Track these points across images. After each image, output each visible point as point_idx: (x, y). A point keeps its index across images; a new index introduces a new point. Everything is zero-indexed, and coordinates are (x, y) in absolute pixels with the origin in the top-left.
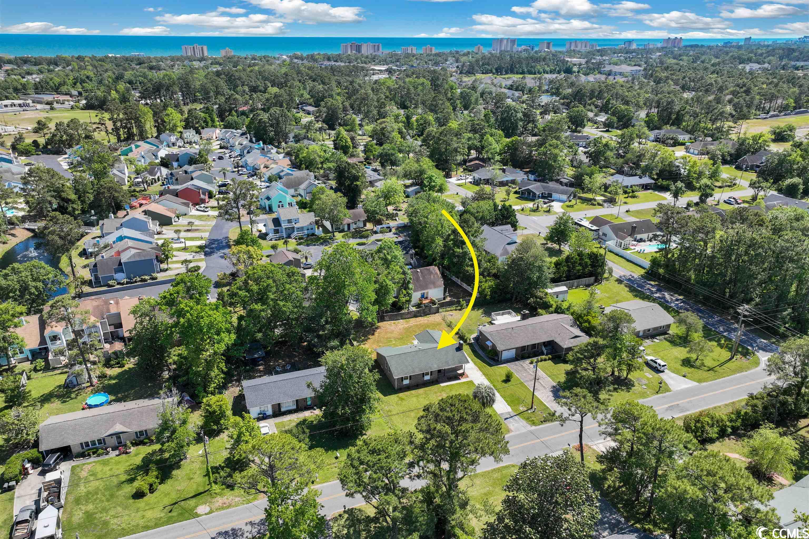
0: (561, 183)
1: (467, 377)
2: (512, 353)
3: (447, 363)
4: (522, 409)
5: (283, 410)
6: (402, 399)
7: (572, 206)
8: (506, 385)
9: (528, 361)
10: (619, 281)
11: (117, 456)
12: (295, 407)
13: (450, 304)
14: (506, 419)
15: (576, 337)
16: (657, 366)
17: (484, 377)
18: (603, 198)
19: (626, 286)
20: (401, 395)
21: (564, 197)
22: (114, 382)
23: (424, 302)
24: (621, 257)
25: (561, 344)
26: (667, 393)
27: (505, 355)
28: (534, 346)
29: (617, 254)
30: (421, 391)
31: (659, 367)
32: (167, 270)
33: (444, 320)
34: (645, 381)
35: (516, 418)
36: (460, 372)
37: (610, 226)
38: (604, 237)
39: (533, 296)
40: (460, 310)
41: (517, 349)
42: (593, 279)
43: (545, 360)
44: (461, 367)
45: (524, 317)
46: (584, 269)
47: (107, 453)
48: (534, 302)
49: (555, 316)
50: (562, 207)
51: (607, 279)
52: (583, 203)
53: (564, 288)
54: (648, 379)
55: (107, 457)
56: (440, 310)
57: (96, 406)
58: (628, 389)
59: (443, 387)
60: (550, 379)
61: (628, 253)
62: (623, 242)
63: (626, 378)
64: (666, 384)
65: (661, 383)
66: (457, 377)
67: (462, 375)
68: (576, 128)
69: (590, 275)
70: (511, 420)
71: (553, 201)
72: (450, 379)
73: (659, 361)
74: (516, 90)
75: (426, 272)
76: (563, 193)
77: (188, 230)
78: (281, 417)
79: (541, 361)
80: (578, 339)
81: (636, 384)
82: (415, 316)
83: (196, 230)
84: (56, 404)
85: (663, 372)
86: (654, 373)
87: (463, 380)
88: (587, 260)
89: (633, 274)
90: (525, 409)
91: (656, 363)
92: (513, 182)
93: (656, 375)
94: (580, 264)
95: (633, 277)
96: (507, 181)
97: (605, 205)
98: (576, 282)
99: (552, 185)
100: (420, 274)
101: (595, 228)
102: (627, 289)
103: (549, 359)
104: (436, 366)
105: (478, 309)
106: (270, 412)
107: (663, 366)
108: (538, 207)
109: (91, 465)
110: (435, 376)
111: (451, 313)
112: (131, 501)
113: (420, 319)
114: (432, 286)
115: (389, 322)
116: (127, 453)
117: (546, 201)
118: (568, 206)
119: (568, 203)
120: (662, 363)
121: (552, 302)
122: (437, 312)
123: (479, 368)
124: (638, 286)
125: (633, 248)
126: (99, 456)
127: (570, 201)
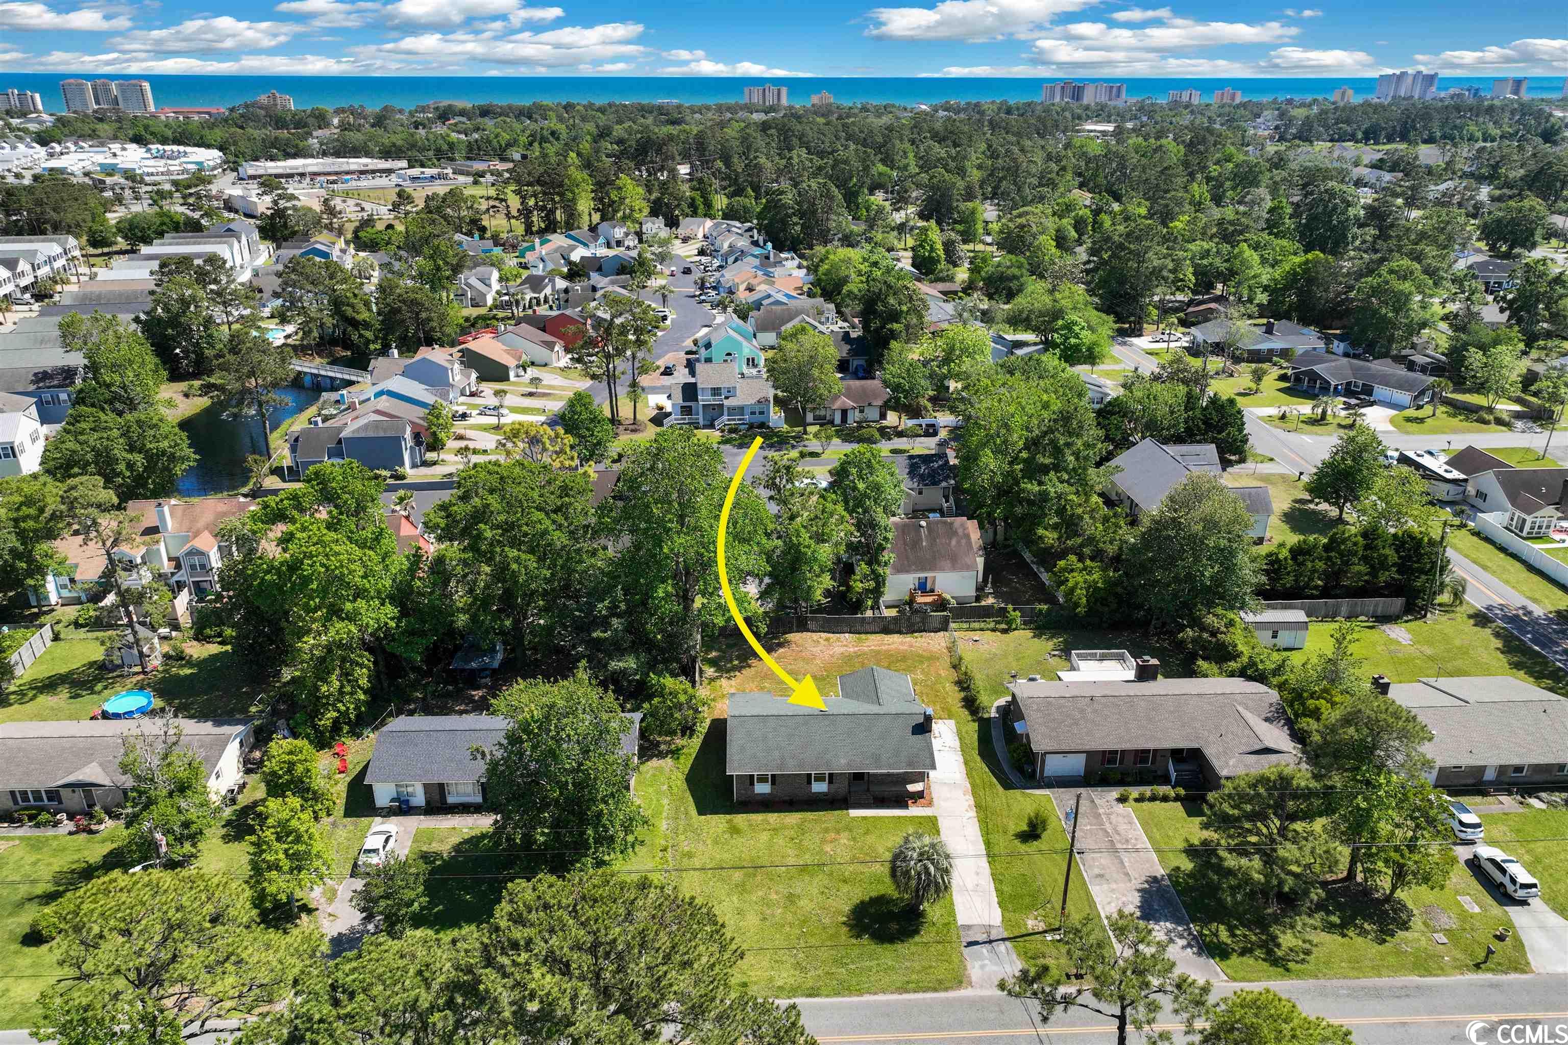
0: (1411, 366)
1: (930, 804)
2: (1077, 764)
3: (877, 759)
4: (1032, 924)
5: (451, 800)
6: (735, 830)
7: (1421, 421)
8: (1023, 848)
9: (1115, 793)
10: (1481, 619)
11: (70, 833)
12: (479, 799)
13: (985, 613)
14: (970, 944)
15: (1267, 751)
16: (1506, 881)
17: (973, 813)
18: (1517, 408)
19: (1497, 635)
20: (740, 819)
21: (1404, 397)
22: (188, 671)
23: (920, 599)
24: (1515, 556)
25: (1216, 763)
26: (1513, 976)
27: (1054, 766)
28: (1142, 755)
29: (1503, 549)
30: (793, 818)
31: (1510, 888)
32: (435, 463)
33: (950, 649)
34: (1449, 921)
35: (1002, 947)
36: (912, 788)
37: (1497, 474)
38: (1479, 502)
39: (1196, 623)
40: (1004, 631)
41: (1090, 754)
42: (1398, 603)
43: (1165, 799)
44: (921, 777)
45: (1144, 674)
46: (1374, 572)
47: (56, 824)
48: (1194, 641)
49: (1238, 685)
50: (1392, 421)
51: (1446, 609)
52: (1454, 416)
53: (1297, 615)
54: (1464, 916)
55: (50, 832)
56: (952, 625)
57: (117, 716)
58: (1384, 934)
59: (854, 819)
60: (1154, 856)
61: (1536, 549)
62: (1529, 519)
63: (1388, 899)
64: (1519, 945)
65: (1501, 938)
66: (901, 800)
67: (919, 796)
68: (1511, 247)
69: (1394, 590)
70: (984, 950)
71: (1371, 404)
72: (881, 802)
73: (1513, 869)
74: (1392, 170)
75: (941, 529)
76: (1401, 385)
77: (531, 394)
78: (440, 817)
79: (1153, 798)
80: (1273, 758)
81: (1417, 923)
82: (886, 631)
83: (544, 395)
84: (60, 699)
85: (1523, 903)
86: (1489, 900)
87: (914, 811)
88: (1387, 551)
89: (1532, 607)
90: (1042, 926)
91: (1503, 871)
92: (1285, 353)
93: (1496, 910)
94: (1365, 559)
95: (1529, 613)
96: (1271, 351)
97: (1519, 424)
98: (1345, 604)
99: (1379, 366)
100: (924, 533)
101: (1455, 474)
102: (1499, 644)
103: (1177, 798)
104: (843, 761)
105: (1052, 637)
106: (419, 799)
107: (1525, 886)
108: (1324, 413)
109: (11, 843)
110: (842, 787)
111: (976, 636)
112: (16, 946)
113: (896, 639)
114: (948, 564)
115: (815, 636)
116: (91, 832)
117: (1353, 401)
118: (1408, 420)
119: (1411, 412)
120: (1524, 877)
121: (1240, 647)
122: (944, 627)
123: (974, 786)
124: (1535, 641)
125: (1557, 537)
126: (38, 825)
127: (1419, 407)
